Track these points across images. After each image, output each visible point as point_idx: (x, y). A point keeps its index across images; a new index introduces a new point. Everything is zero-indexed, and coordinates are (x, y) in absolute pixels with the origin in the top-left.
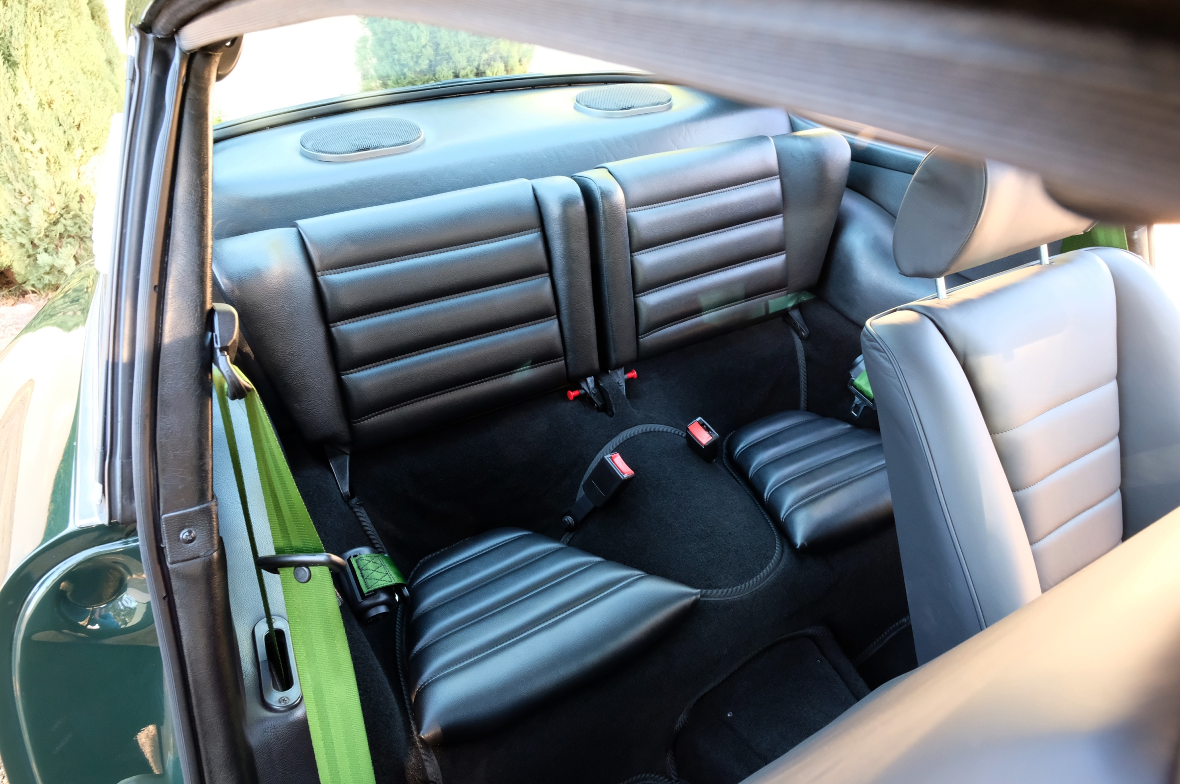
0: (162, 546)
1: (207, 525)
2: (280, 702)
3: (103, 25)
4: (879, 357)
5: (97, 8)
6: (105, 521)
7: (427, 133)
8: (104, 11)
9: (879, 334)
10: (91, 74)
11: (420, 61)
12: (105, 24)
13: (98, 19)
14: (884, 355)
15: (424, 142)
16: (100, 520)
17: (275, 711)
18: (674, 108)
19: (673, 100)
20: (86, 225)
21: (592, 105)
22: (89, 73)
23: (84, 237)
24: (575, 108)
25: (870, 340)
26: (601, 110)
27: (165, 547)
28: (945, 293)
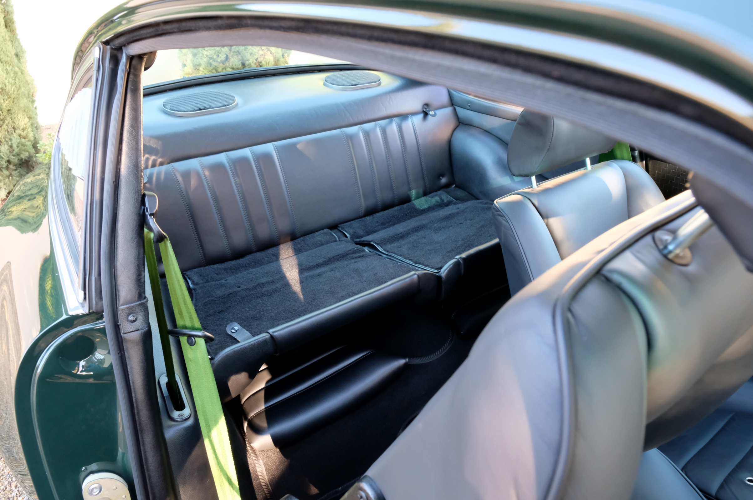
0: (118, 324)
1: (143, 312)
2: (179, 417)
3: (12, 31)
4: (502, 220)
5: (8, 21)
6: (87, 312)
7: (238, 100)
8: (13, 23)
9: (501, 207)
10: (6, 63)
11: (220, 55)
12: (14, 31)
13: (9, 28)
14: (504, 218)
15: (237, 104)
16: (83, 311)
17: (177, 421)
18: (382, 84)
19: (381, 80)
20: (3, 160)
21: (335, 83)
22: (5, 62)
23: (1, 167)
24: (324, 84)
25: (497, 211)
26: (340, 86)
27: (120, 325)
28: (536, 185)
